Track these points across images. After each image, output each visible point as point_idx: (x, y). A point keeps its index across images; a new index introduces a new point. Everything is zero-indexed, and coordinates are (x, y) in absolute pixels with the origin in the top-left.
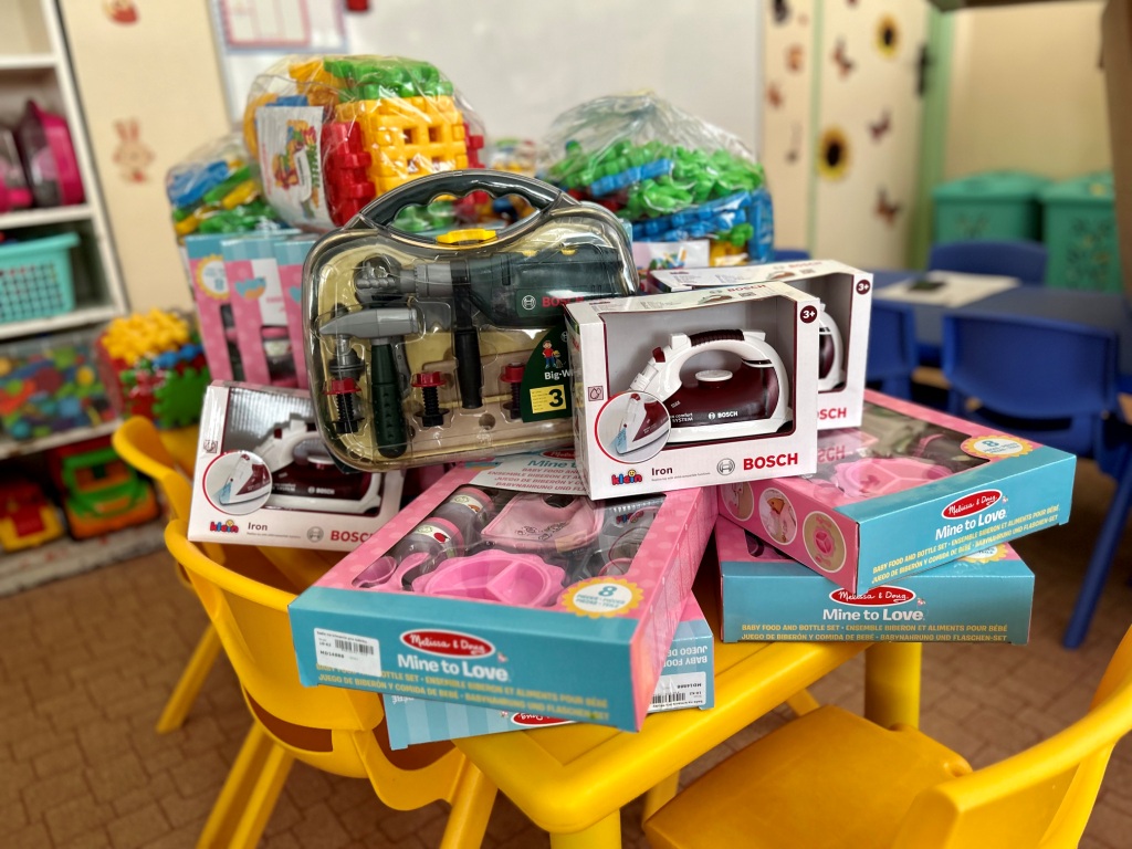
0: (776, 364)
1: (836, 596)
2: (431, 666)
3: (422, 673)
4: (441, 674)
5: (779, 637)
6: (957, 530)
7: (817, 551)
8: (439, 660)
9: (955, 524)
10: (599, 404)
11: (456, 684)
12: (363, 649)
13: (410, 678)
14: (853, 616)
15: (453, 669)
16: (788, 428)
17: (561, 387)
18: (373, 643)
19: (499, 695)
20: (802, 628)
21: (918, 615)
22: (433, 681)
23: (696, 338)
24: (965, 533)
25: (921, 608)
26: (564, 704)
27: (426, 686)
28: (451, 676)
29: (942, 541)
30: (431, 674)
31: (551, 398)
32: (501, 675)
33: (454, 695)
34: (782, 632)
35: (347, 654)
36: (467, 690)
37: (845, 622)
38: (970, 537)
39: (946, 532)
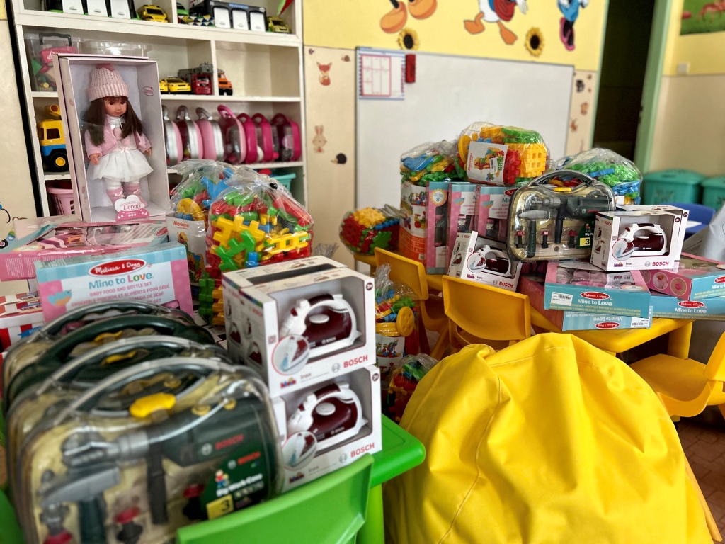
0: (664, 235)
1: (680, 304)
2: (589, 302)
3: (585, 304)
4: (591, 304)
5: (660, 316)
6: (718, 287)
7: (676, 290)
8: (591, 301)
9: (717, 285)
10: (614, 241)
11: (595, 307)
12: (567, 298)
13: (580, 306)
14: (685, 311)
15: (595, 303)
16: (666, 254)
17: (589, 238)
18: (571, 296)
19: (608, 310)
20: (668, 313)
21: (704, 311)
22: (588, 306)
23: (640, 225)
24: (720, 288)
25: (706, 309)
26: (628, 312)
27: (585, 308)
28: (594, 305)
29: (714, 289)
30: (588, 304)
31: (586, 242)
32: (610, 304)
33: (593, 310)
34: (661, 315)
35: (561, 299)
36: (598, 309)
37: (682, 312)
38: (721, 290)
39: (714, 287)
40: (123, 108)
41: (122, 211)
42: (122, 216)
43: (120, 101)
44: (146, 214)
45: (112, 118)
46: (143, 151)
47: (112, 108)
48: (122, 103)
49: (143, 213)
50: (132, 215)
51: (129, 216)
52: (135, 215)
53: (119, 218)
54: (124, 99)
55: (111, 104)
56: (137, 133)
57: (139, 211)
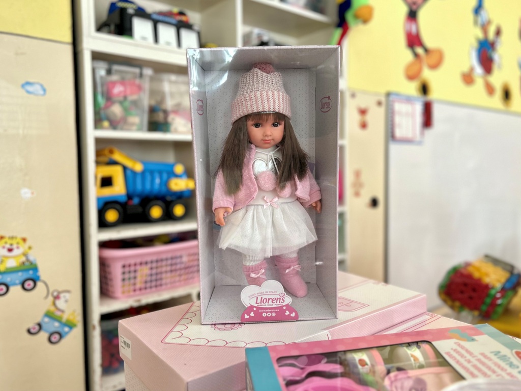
40: (277, 133)
41: (252, 307)
42: (252, 314)
43: (271, 120)
44: (293, 315)
45: (259, 150)
46: (307, 206)
47: (257, 133)
48: (275, 125)
49: (287, 313)
50: (269, 315)
51: (264, 315)
52: (274, 314)
53: (246, 317)
54: (279, 118)
55: (257, 126)
56: (296, 178)
57: (281, 308)
